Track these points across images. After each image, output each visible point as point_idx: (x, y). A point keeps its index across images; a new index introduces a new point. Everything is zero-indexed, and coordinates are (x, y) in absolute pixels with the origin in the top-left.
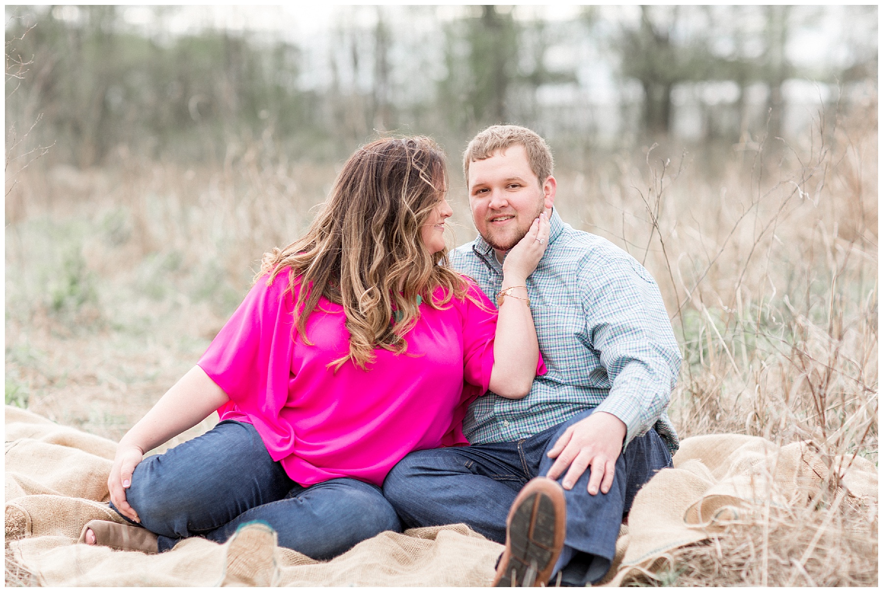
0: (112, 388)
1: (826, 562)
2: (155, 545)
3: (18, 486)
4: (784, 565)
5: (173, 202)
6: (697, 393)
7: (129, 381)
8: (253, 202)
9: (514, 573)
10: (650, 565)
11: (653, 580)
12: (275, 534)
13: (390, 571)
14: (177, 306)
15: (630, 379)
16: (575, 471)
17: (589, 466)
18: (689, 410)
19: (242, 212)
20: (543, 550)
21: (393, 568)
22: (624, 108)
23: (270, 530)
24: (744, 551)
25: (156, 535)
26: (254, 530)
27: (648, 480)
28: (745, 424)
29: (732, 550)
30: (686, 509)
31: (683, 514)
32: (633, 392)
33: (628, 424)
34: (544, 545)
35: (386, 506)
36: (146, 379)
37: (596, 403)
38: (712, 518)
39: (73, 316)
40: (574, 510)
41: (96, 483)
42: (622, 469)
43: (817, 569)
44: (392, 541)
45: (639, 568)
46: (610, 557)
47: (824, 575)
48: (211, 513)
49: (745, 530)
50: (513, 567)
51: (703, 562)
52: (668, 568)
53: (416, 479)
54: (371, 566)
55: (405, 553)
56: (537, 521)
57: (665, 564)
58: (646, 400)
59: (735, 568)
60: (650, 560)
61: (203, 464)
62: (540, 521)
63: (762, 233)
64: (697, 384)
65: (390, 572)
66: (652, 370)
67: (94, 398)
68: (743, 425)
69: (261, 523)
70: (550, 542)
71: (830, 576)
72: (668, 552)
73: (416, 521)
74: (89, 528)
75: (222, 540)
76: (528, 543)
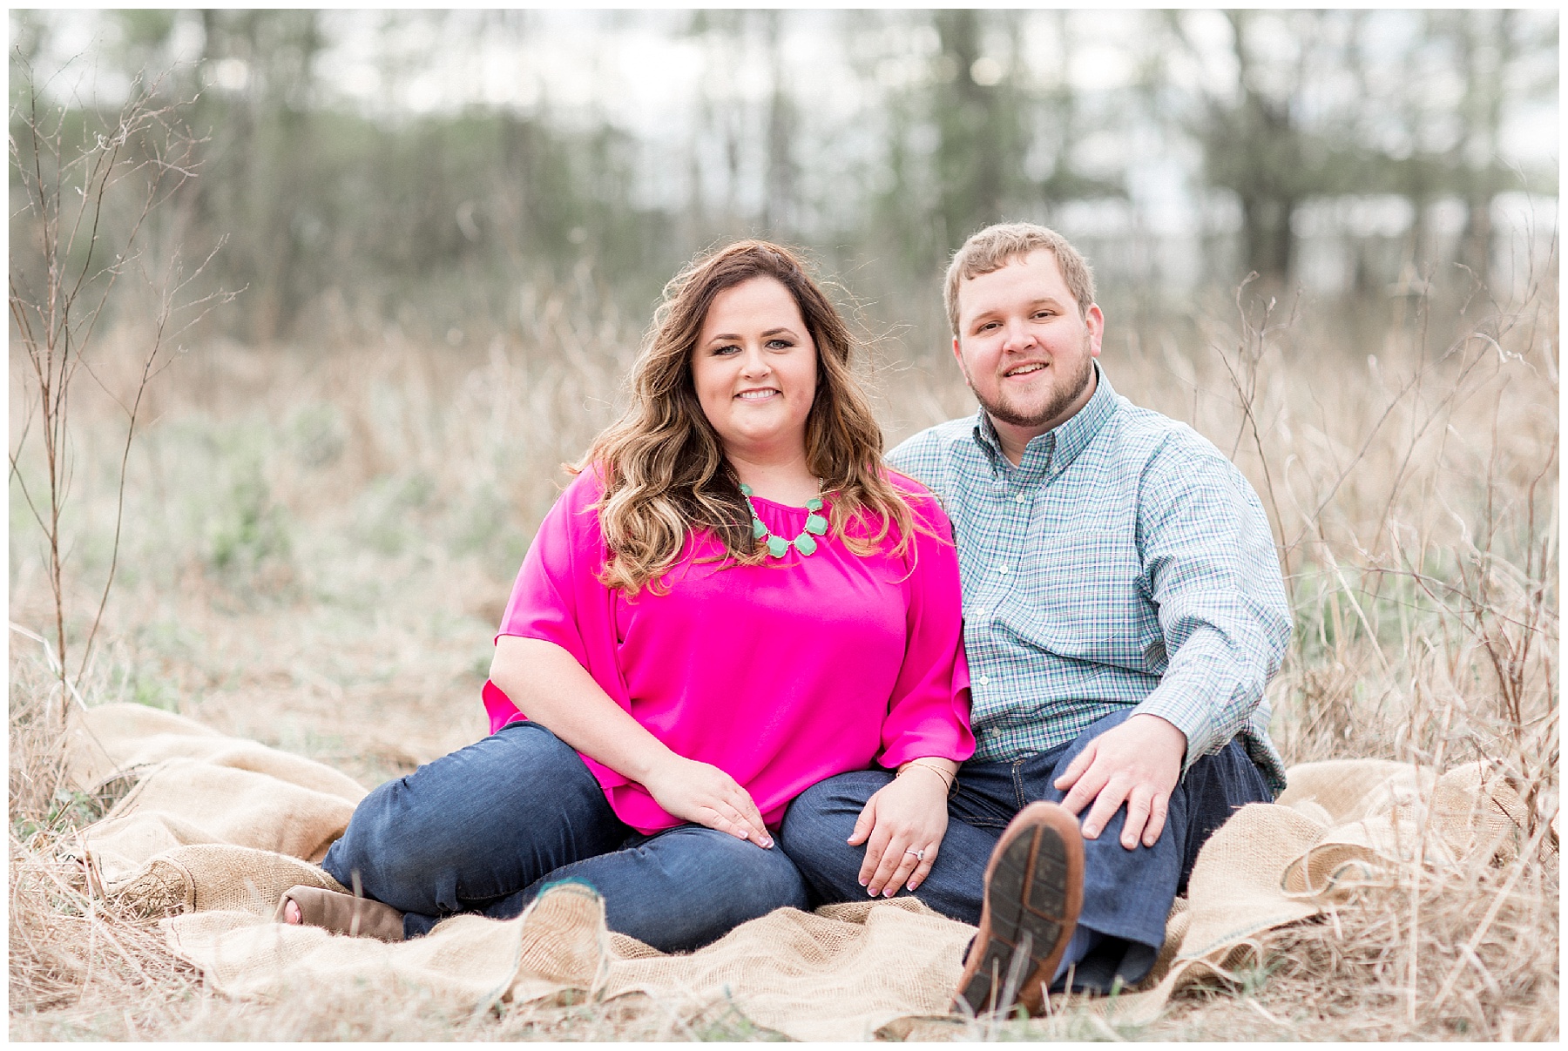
0: (317, 692)
1: (1516, 949)
2: (400, 928)
3: (170, 834)
4: (1447, 955)
5: (417, 390)
6: (1313, 694)
7: (346, 682)
8: (558, 385)
9: (996, 962)
10: (1223, 958)
11: (1228, 981)
12: (602, 900)
13: (790, 970)
14: (425, 563)
15: (1196, 657)
16: (1103, 810)
17: (1125, 803)
18: (1300, 723)
19: (541, 402)
20: (1047, 923)
21: (796, 966)
22: (1208, 241)
23: (594, 893)
24: (1378, 932)
25: (401, 911)
26: (567, 894)
27: (1222, 822)
28: (1392, 743)
29: (1361, 930)
30: (1285, 867)
31: (1279, 877)
32: (1198, 680)
33: (1188, 736)
34: (1048, 914)
35: (783, 865)
36: (375, 679)
37: (1134, 700)
38: (1330, 879)
39: (248, 578)
40: (1096, 869)
41: (298, 833)
42: (1179, 805)
43: (1502, 961)
44: (794, 924)
45: (1206, 962)
46: (1156, 944)
47: (1512, 969)
48: (494, 870)
49: (1381, 898)
50: (995, 955)
51: (1311, 952)
52: (1253, 962)
53: (835, 818)
54: (758, 961)
55: (815, 943)
56: (1036, 872)
57: (1248, 955)
58: (1221, 693)
59: (1364, 960)
60: (1224, 949)
61: (481, 786)
62: (1041, 873)
63: (1427, 423)
64: (1313, 677)
65: (790, 972)
66: (1235, 643)
67: (287, 708)
68: (1389, 748)
69: (579, 882)
70: (1057, 908)
71: (1522, 970)
72: (1253, 936)
73: (835, 888)
74: (290, 899)
75: (514, 912)
76: (1021, 912)
